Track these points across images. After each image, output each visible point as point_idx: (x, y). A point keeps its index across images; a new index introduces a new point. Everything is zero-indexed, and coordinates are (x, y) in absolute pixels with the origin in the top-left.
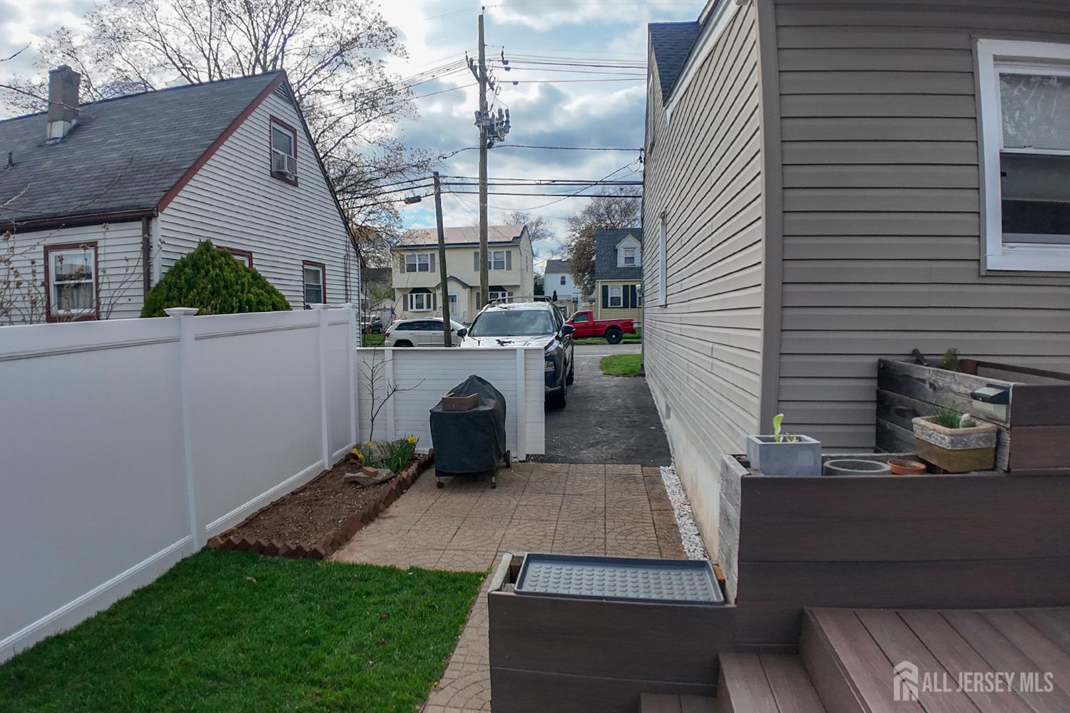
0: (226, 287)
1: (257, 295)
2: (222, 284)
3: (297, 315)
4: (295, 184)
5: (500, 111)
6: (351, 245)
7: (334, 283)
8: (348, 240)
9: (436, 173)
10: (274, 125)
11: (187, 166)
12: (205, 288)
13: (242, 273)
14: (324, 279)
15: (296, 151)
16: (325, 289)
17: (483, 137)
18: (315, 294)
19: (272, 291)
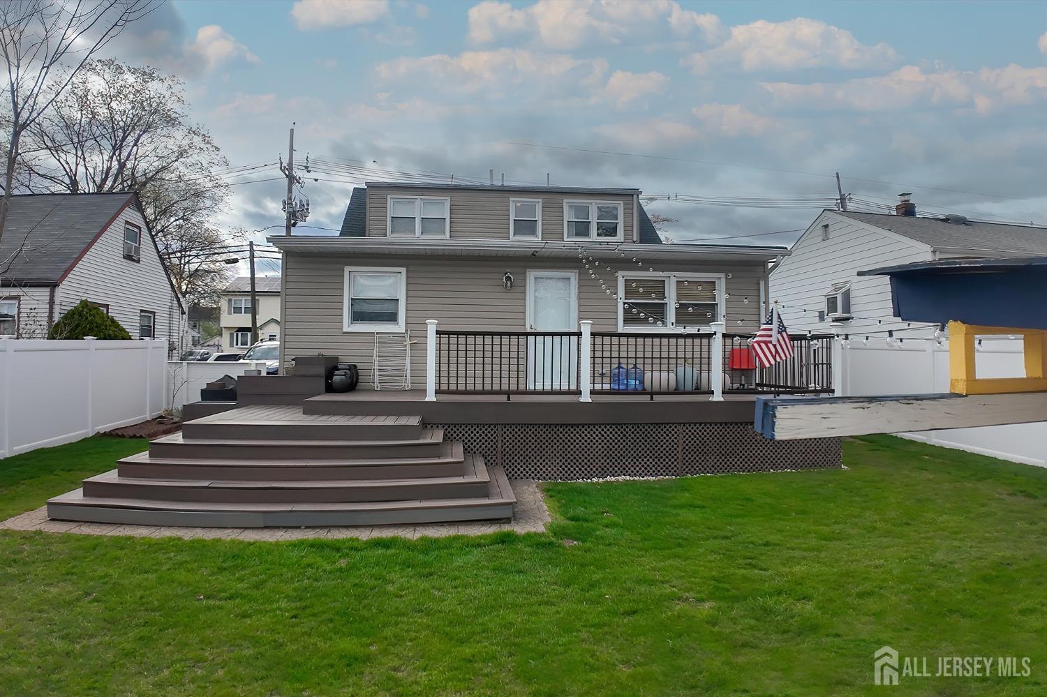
0: (97, 327)
1: (114, 331)
2: (95, 325)
3: (135, 343)
4: (138, 261)
5: (301, 201)
6: (175, 299)
7: (161, 325)
8: (173, 296)
9: (251, 243)
10: (127, 226)
11: (75, 256)
12: (86, 327)
13: (106, 319)
14: (154, 322)
15: (140, 241)
16: (154, 329)
17: (289, 219)
18: (148, 331)
19: (123, 330)
